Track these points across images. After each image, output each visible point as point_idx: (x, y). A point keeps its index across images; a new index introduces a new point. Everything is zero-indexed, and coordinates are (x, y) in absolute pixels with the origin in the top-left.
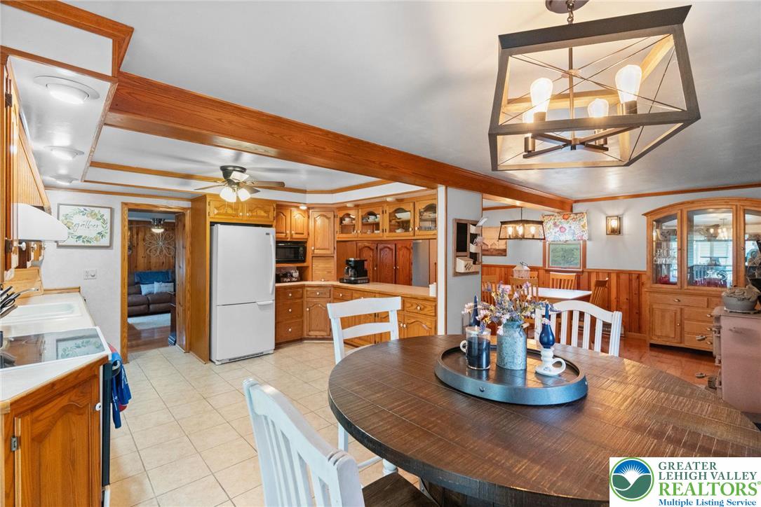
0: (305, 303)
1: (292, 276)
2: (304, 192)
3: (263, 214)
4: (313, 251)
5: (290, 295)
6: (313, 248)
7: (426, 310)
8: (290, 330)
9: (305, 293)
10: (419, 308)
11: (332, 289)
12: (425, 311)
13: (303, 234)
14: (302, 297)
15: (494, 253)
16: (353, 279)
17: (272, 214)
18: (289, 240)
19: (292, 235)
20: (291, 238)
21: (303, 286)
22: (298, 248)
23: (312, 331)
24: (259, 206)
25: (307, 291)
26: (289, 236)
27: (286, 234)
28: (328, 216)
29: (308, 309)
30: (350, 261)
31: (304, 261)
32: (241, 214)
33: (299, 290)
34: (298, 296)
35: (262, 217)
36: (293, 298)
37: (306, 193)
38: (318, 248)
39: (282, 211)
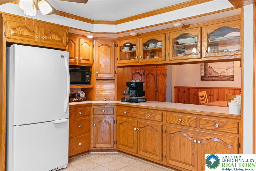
0: (92, 119)
1: (79, 96)
2: (92, 22)
3: (57, 38)
4: (97, 74)
5: (80, 113)
6: (97, 72)
7: (226, 127)
8: (80, 144)
9: (92, 110)
10: (217, 125)
11: (115, 107)
12: (225, 129)
13: (88, 60)
14: (89, 115)
15: (223, 79)
16: (134, 98)
17: (65, 39)
18: (77, 65)
19: (80, 61)
20: (80, 63)
21: (90, 105)
22: (85, 72)
23: (99, 143)
24: (54, 31)
25: (94, 109)
26: (77, 61)
27: (75, 59)
28: (110, 45)
29: (94, 125)
30: (132, 83)
31: (89, 83)
32: (37, 36)
33: (87, 108)
34: (86, 113)
35: (57, 41)
36: (83, 115)
37: (93, 24)
38: (101, 72)
39: (72, 39)
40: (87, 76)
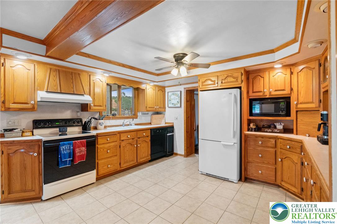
0: (279, 153)
2: (272, 51)
3: (232, 80)
4: (297, 105)
5: (260, 143)
6: (295, 102)
8: (260, 172)
13: (284, 90)
14: (275, 147)
18: (267, 97)
20: (270, 95)
21: (276, 138)
23: (284, 181)
25: (280, 142)
26: (267, 94)
28: (312, 66)
29: (280, 160)
34: (269, 145)
37: (274, 52)
38: (301, 102)
39: (259, 74)
40: (281, 107)
